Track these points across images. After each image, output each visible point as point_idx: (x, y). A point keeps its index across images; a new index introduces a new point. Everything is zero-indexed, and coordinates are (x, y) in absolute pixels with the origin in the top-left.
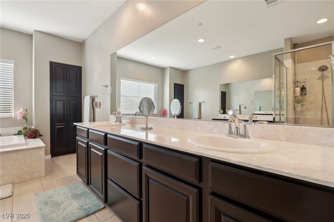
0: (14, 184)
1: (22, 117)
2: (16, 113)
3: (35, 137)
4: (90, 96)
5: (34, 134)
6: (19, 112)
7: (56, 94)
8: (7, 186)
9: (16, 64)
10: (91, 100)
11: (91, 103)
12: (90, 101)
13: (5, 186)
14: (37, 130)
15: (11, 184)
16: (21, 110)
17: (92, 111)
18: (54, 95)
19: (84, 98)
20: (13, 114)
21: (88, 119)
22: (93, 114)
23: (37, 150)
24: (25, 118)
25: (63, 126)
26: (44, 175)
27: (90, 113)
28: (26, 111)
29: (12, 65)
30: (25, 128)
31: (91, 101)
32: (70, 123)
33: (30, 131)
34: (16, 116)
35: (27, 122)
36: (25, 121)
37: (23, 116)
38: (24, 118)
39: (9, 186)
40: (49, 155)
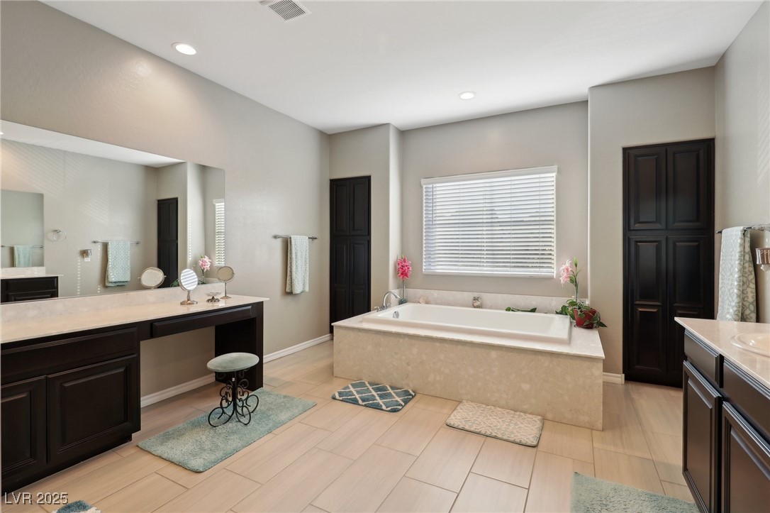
0: (544, 419)
1: (569, 279)
2: (558, 270)
3: (590, 327)
4: (742, 228)
5: (587, 319)
6: (564, 267)
7: (638, 226)
8: (534, 419)
9: (559, 172)
10: (748, 239)
11: (748, 249)
12: (743, 245)
13: (531, 416)
14: (594, 312)
15: (540, 417)
16: (568, 264)
17: (752, 276)
18: (632, 228)
19: (721, 232)
20: (553, 272)
21: (733, 304)
22: (753, 286)
23: (587, 364)
24: (574, 281)
25: (655, 310)
26: (600, 426)
27: (743, 284)
28: (576, 265)
29: (554, 174)
30: (572, 304)
31: (747, 245)
32: (676, 305)
33: (579, 311)
34: (559, 275)
35: (577, 289)
36: (573, 286)
37: (570, 277)
38: (572, 281)
39: (536, 419)
40: (620, 375)
